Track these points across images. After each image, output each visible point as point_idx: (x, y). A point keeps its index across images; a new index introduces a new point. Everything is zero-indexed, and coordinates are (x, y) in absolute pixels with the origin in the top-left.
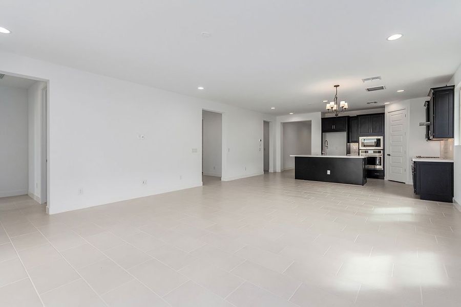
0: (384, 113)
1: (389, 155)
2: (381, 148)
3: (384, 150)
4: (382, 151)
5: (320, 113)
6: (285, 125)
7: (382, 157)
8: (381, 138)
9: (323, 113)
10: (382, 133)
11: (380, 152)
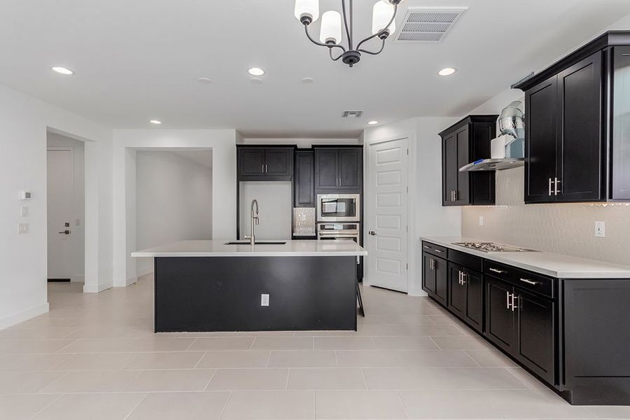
0: (362, 146)
1: (373, 234)
2: (357, 218)
3: (361, 222)
4: (358, 225)
5: (235, 130)
6: (140, 156)
7: (358, 236)
8: (356, 197)
9: (241, 134)
10: (359, 188)
11: (353, 227)
